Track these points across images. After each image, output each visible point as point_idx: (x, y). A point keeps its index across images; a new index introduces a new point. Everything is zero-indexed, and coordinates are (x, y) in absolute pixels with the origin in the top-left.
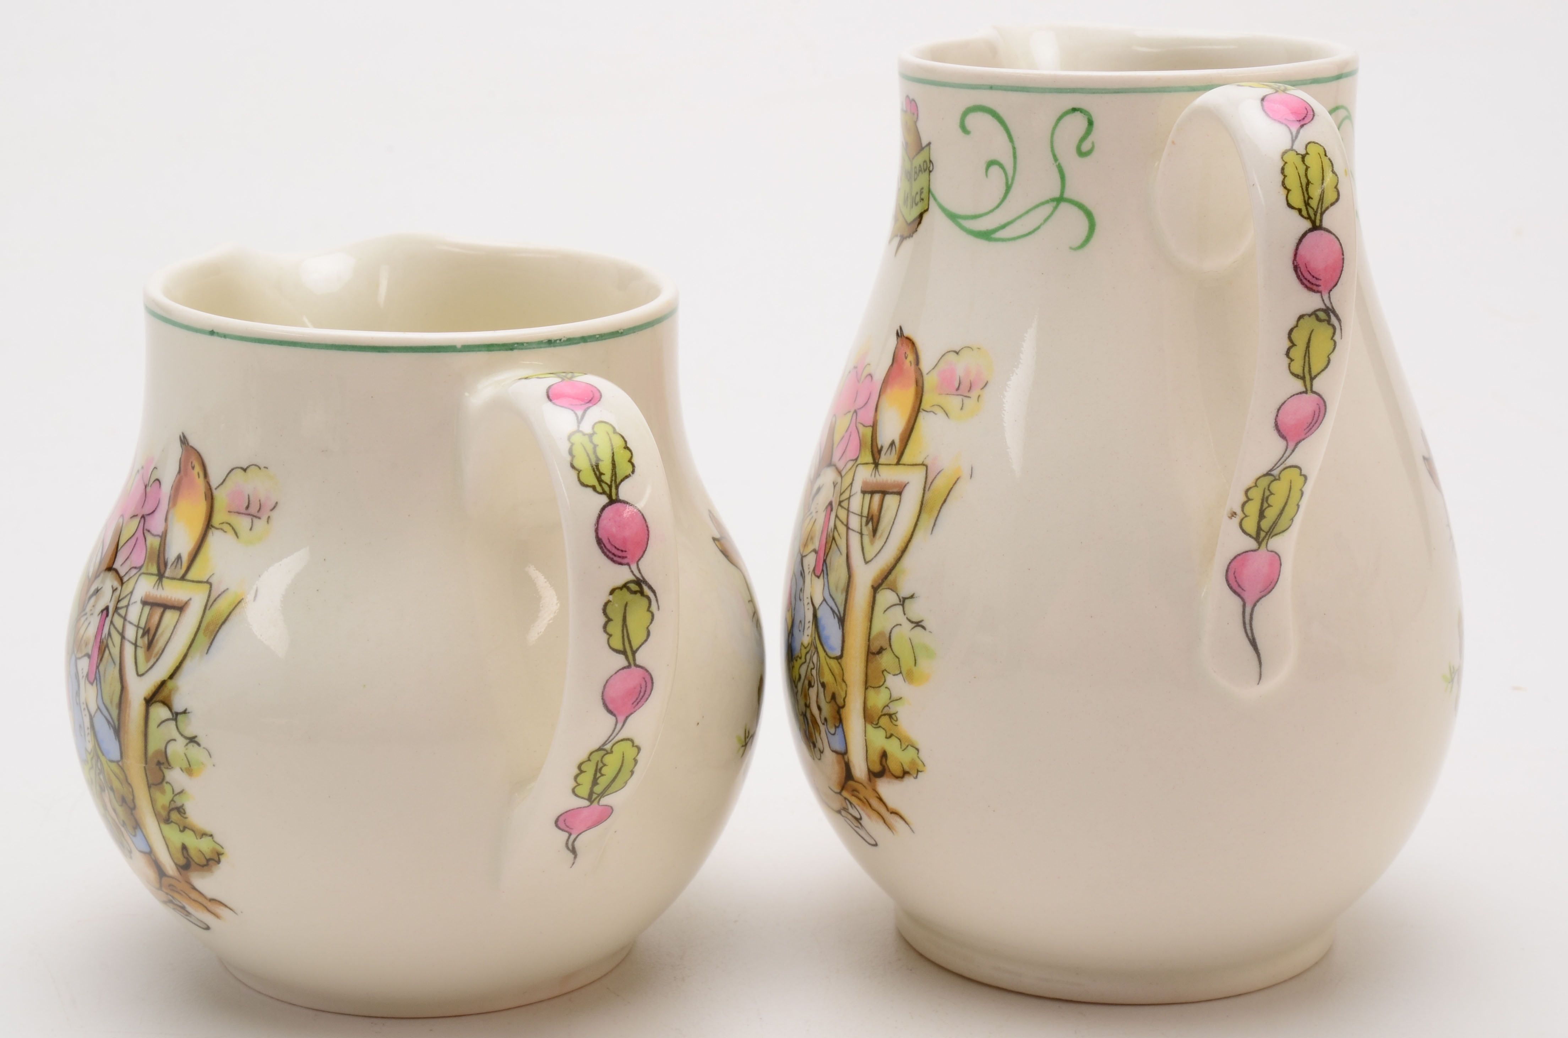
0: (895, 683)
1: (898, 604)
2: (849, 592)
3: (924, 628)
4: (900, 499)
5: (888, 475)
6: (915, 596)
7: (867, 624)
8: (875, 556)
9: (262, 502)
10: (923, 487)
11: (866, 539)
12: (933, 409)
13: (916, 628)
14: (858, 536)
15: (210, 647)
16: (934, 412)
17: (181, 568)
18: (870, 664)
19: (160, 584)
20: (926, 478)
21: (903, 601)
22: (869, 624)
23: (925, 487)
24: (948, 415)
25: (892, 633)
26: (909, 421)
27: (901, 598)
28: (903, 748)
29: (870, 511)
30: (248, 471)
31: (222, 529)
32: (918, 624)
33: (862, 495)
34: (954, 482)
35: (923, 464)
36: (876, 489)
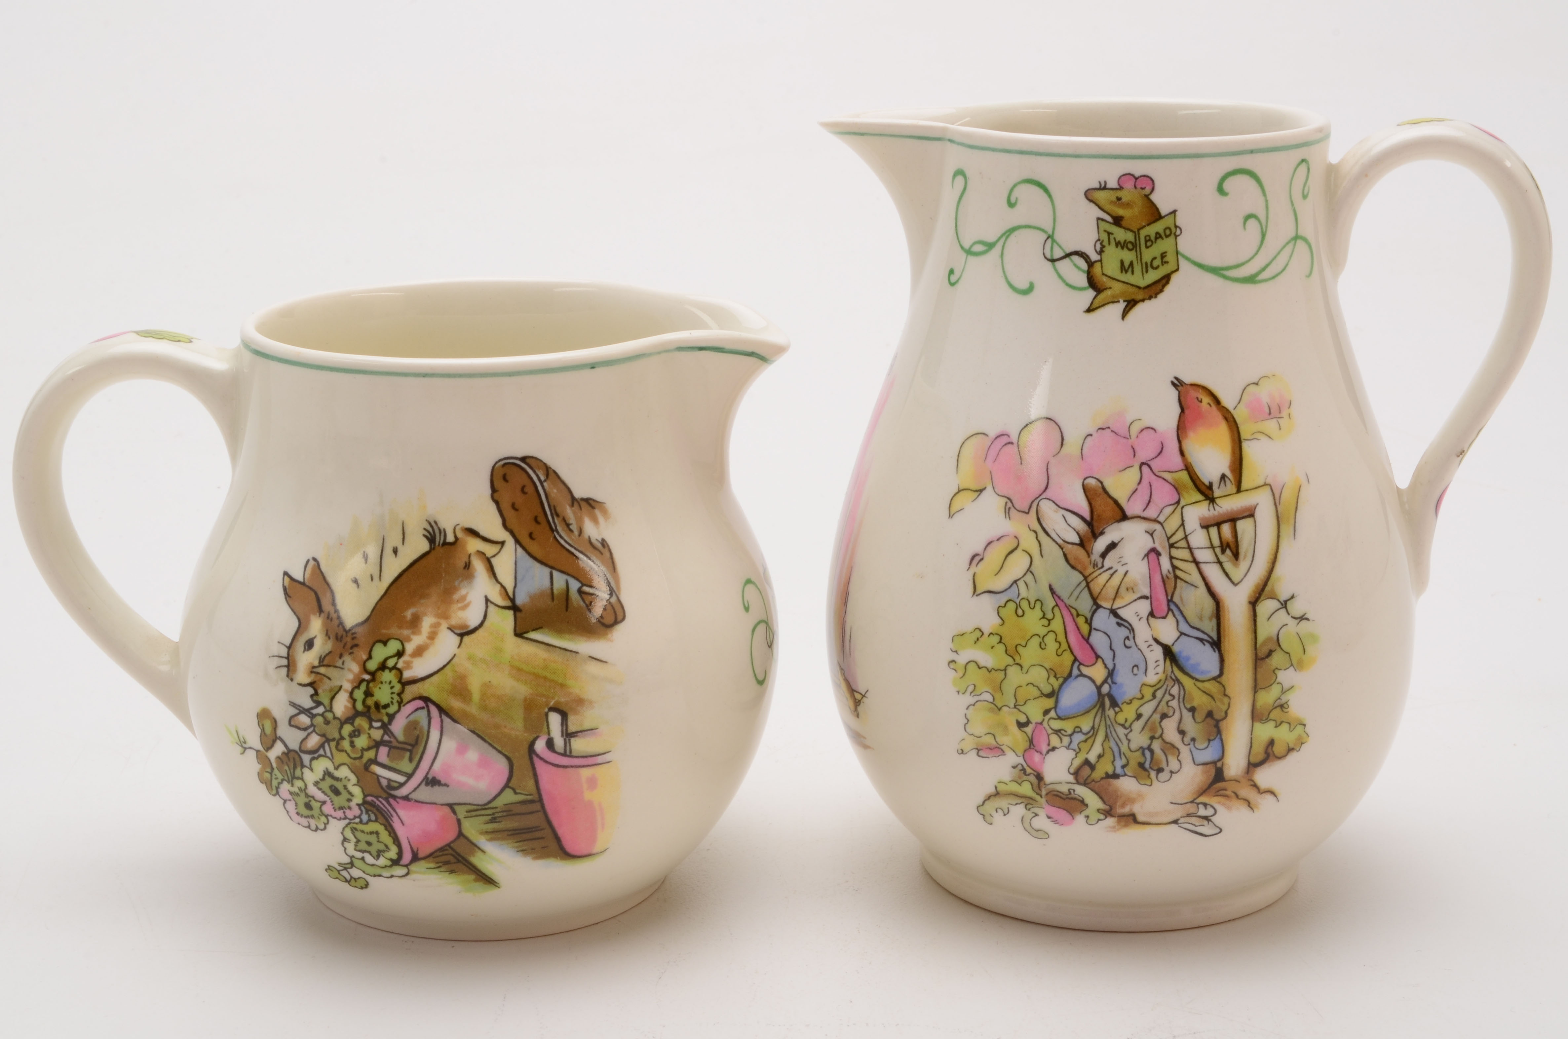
0: (1286, 677)
1: (1281, 608)
2: (1222, 618)
3: (1307, 619)
4: (1255, 520)
5: (1228, 504)
6: (1295, 595)
7: (1251, 636)
8: (1245, 576)
10: (1274, 503)
11: (1228, 566)
12: (1255, 436)
13: (1301, 622)
14: (1216, 567)
16: (1257, 439)
18: (1259, 670)
20: (1274, 495)
21: (1284, 605)
22: (1254, 635)
23: (1275, 503)
24: (1271, 437)
25: (1280, 635)
26: (1233, 453)
27: (1282, 602)
28: (1291, 729)
29: (1223, 540)
32: (1302, 618)
33: (1205, 531)
34: (1298, 491)
35: (1265, 484)
36: (1222, 520)
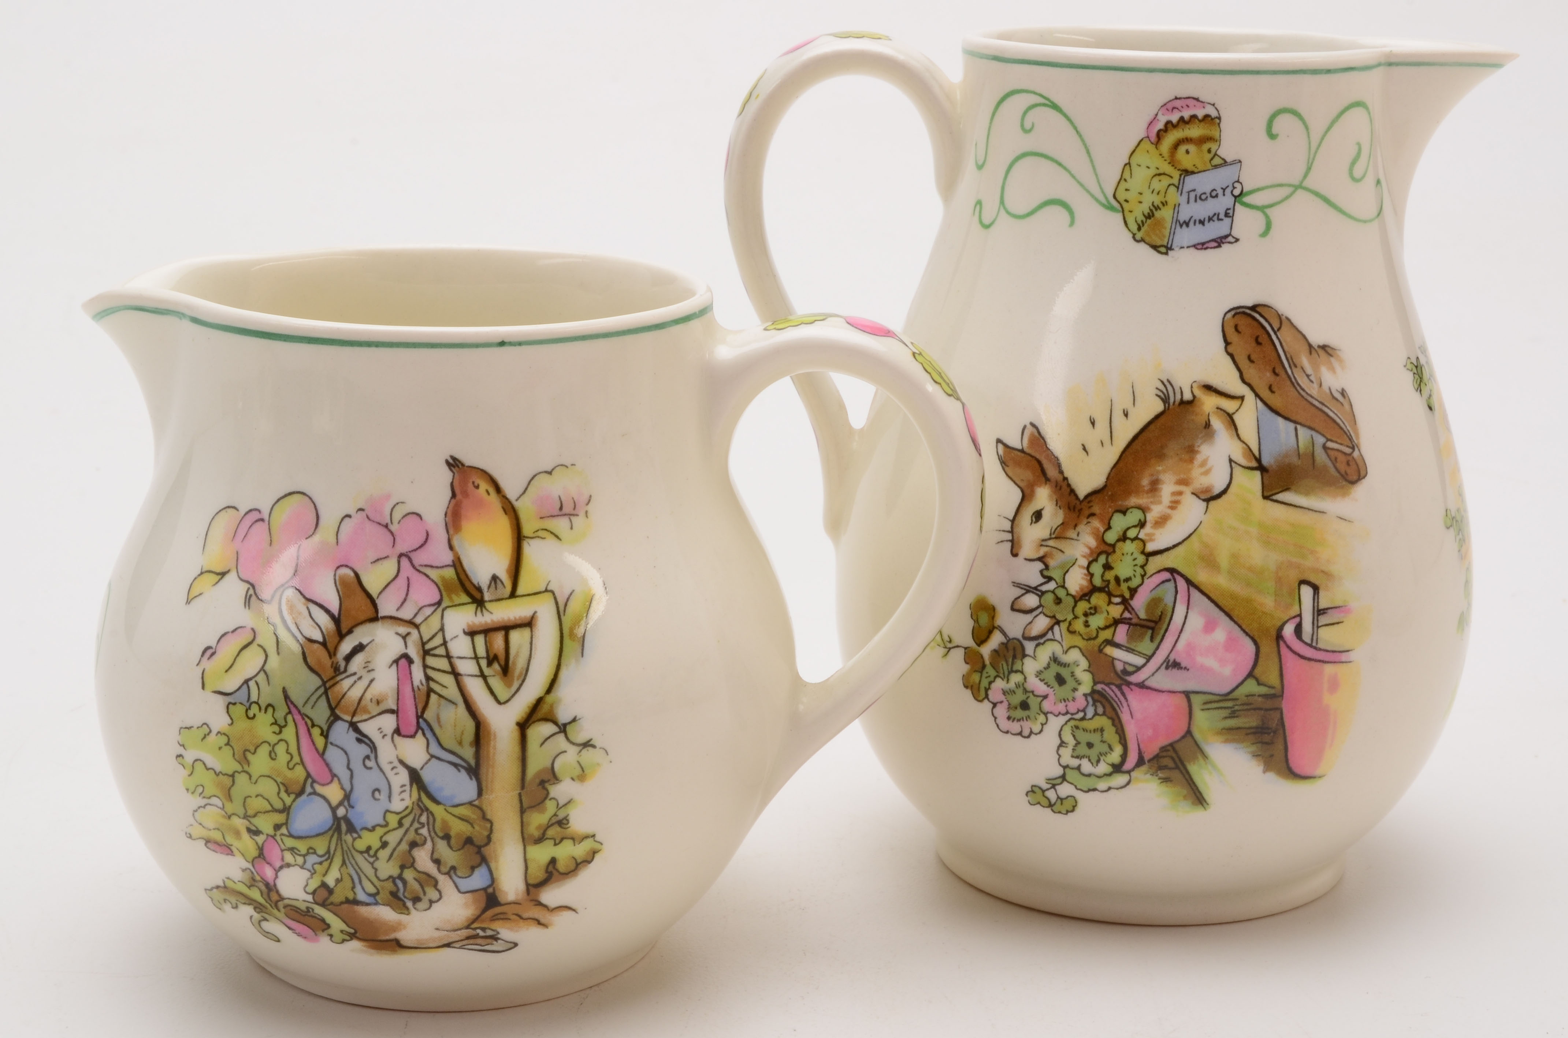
9: (575, 499)
15: (583, 650)
17: (504, 587)
19: (484, 609)
30: (553, 473)
31: (538, 537)
